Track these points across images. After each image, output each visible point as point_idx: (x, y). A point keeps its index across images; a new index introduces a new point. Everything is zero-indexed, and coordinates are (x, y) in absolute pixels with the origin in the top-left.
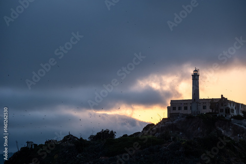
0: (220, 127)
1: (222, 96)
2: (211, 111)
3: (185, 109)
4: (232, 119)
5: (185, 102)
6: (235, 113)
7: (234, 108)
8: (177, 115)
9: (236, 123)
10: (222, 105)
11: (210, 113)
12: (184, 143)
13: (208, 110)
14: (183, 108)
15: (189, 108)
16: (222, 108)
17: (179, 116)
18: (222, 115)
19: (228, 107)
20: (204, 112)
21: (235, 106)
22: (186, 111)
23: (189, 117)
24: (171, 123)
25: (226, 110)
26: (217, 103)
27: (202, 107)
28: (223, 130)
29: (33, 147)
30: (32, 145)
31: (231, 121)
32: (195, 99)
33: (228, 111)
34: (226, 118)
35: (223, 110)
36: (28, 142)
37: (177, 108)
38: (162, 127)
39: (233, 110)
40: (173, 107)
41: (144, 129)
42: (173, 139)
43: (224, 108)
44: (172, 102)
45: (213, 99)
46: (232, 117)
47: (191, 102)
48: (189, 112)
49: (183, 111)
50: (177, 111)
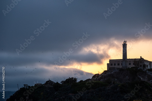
0: (140, 76)
1: (141, 57)
2: (134, 66)
3: (118, 65)
4: (147, 71)
5: (118, 61)
6: (149, 68)
7: (148, 64)
8: (114, 68)
9: (149, 73)
10: (141, 63)
11: (133, 67)
12: (120, 85)
13: (132, 66)
14: (117, 64)
15: (120, 64)
16: (141, 64)
17: (114, 69)
18: (141, 69)
19: (145, 64)
20: (130, 67)
21: (148, 63)
22: (118, 66)
23: (121, 70)
24: (110, 73)
25: (143, 65)
26: (138, 61)
27: (128, 64)
28: (142, 77)
29: (28, 88)
30: (27, 87)
31: (146, 72)
32: (124, 59)
33: (144, 66)
34: (143, 70)
35: (141, 65)
36: (24, 85)
37: (113, 64)
38: (104, 76)
39: (147, 66)
40: (111, 64)
41: (93, 77)
42: (114, 83)
43: (142, 64)
44: (110, 61)
45: (135, 59)
46: (147, 70)
47: (122, 61)
48: (121, 67)
49: (117, 66)
50: (113, 66)
